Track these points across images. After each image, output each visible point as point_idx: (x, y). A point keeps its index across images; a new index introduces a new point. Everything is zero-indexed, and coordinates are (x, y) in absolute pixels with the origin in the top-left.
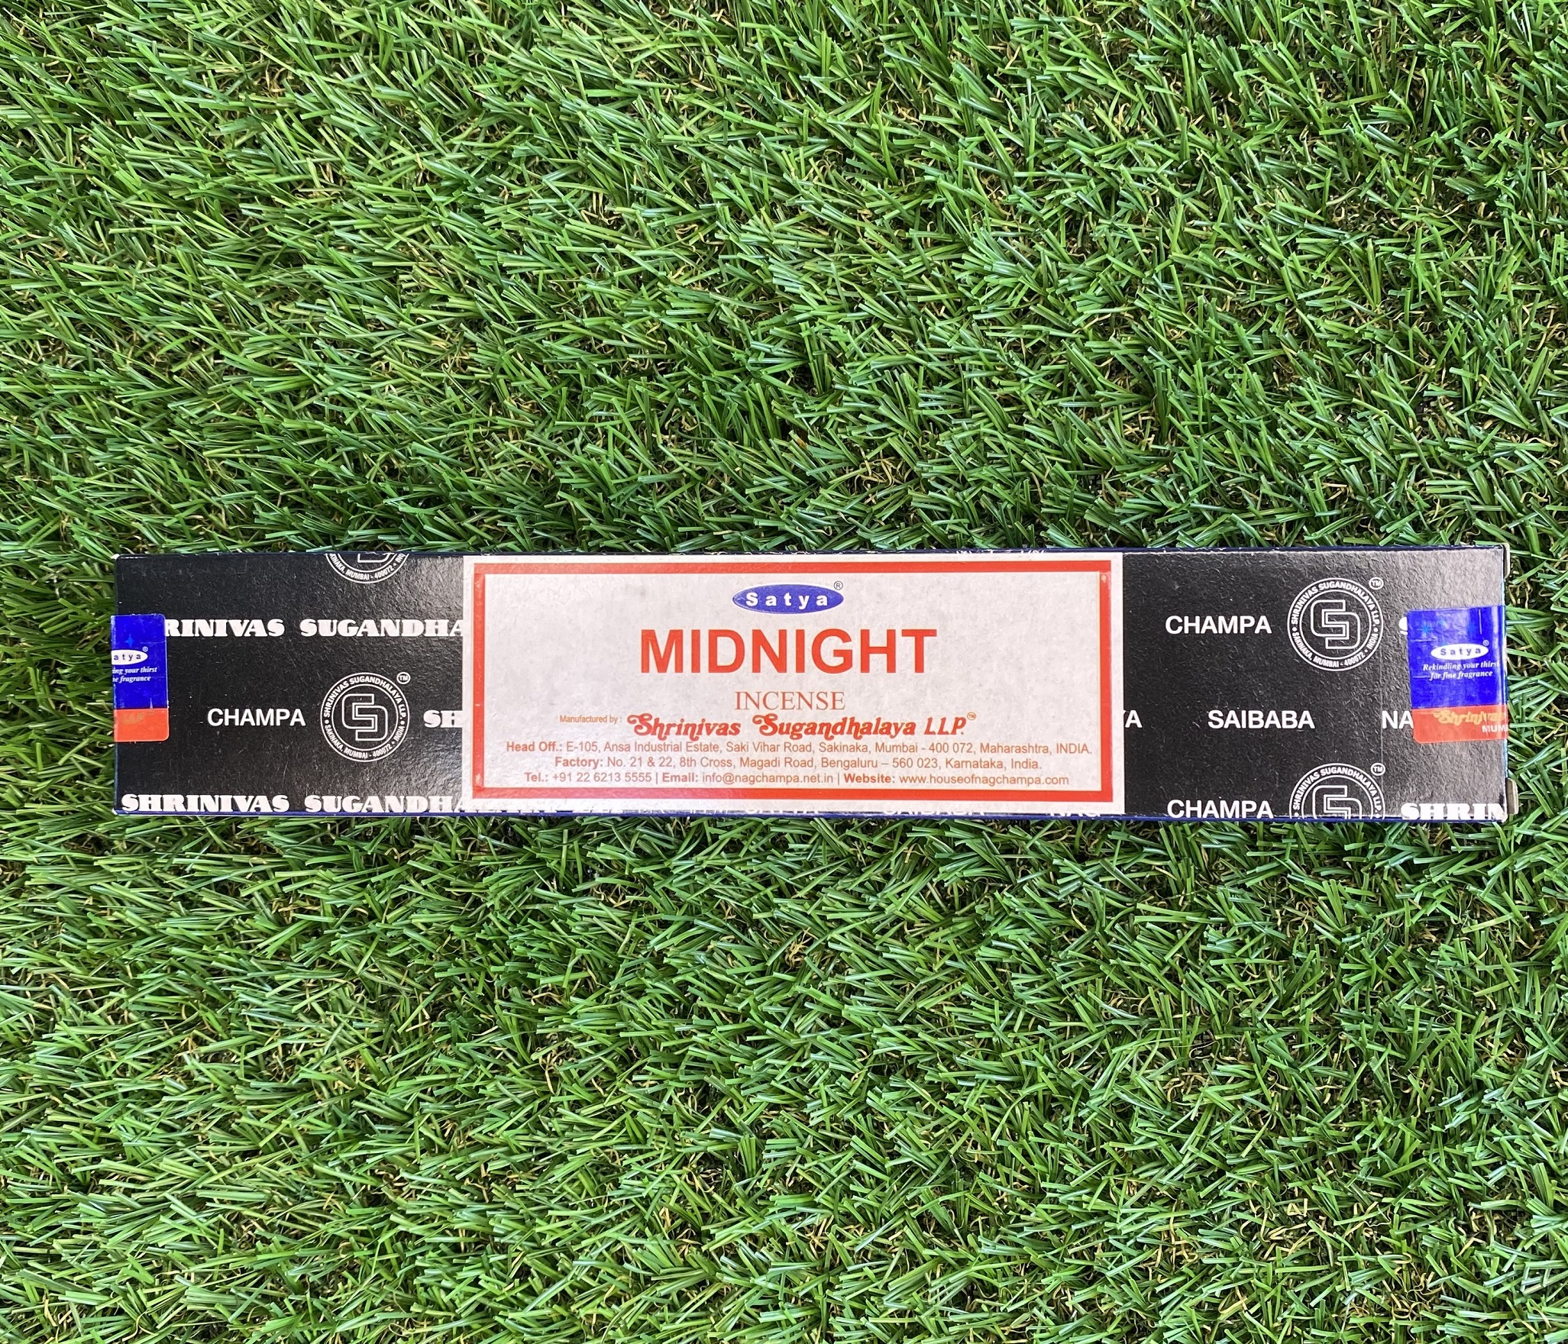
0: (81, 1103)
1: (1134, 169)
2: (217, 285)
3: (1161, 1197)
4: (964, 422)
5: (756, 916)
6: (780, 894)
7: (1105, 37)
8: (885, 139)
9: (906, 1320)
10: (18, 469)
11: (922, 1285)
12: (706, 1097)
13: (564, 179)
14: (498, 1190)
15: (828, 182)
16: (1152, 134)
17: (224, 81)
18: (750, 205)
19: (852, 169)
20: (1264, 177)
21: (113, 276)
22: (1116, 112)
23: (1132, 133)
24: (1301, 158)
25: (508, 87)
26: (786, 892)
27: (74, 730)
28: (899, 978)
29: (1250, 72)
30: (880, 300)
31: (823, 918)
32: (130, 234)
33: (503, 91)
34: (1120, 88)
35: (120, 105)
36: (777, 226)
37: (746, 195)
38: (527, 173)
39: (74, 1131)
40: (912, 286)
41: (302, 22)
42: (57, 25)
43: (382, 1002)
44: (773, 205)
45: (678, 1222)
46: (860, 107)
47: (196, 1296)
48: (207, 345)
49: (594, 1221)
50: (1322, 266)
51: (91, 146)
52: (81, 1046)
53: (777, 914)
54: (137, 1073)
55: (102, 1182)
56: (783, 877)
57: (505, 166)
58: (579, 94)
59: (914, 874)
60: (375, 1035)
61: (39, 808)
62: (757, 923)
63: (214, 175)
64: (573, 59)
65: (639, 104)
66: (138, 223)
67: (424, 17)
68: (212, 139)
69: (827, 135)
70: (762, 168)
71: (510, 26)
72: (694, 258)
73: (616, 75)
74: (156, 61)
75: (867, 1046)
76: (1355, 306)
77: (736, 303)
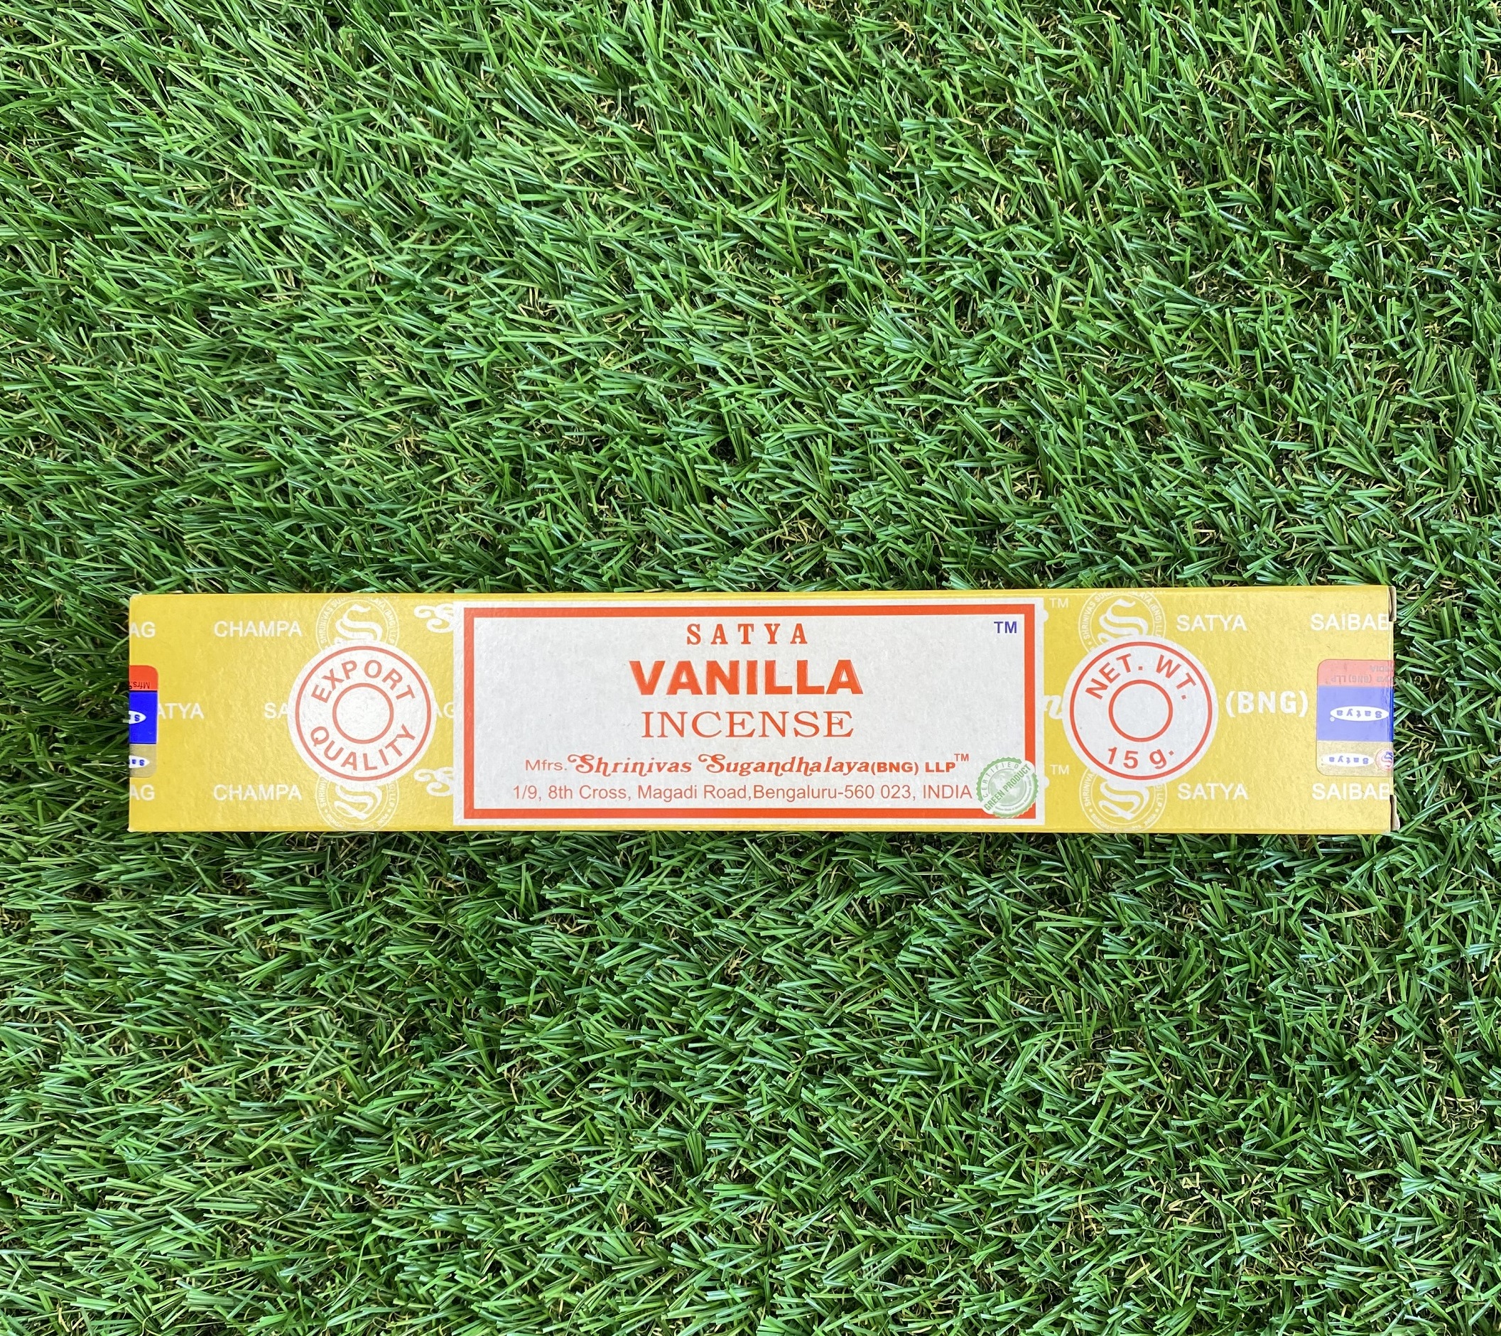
0: (85, 1127)
1: (1015, 253)
2: (191, 381)
3: (1070, 1176)
4: (870, 484)
5: (696, 934)
6: (718, 915)
7: (985, 135)
8: (791, 232)
9: (843, 1296)
10: (14, 554)
11: (856, 1263)
12: (659, 1101)
13: (503, 276)
14: (469, 1192)
15: (742, 272)
16: (1030, 221)
17: (192, 197)
18: (670, 295)
19: (762, 260)
20: (1132, 256)
21: (97, 377)
22: (998, 202)
23: (1013, 221)
24: (1165, 238)
25: (450, 196)
26: (723, 912)
27: (72, 788)
28: (829, 986)
29: (1116, 162)
30: (791, 377)
31: (757, 935)
32: (112, 338)
33: (446, 199)
34: (1000, 179)
35: (99, 221)
36: (695, 312)
37: (667, 286)
38: (469, 272)
39: (81, 1153)
40: (821, 363)
41: (262, 141)
42: (41, 150)
43: (359, 1026)
44: (693, 294)
45: (634, 1216)
46: (769, 203)
47: (196, 1298)
48: (184, 436)
49: (557, 1217)
50: (1187, 333)
51: (72, 257)
52: (85, 1075)
53: (715, 932)
54: (137, 1098)
55: (108, 1198)
56: (721, 900)
57: (450, 268)
58: (514, 199)
59: (839, 893)
60: (354, 1057)
61: (42, 861)
62: (698, 941)
63: (186, 283)
64: (506, 167)
65: (568, 205)
66: (119, 328)
67: (372, 135)
68: (183, 250)
69: (739, 230)
70: (681, 261)
71: (451, 141)
72: (623, 343)
73: (547, 181)
74: (130, 180)
75: (798, 1048)
76: (1218, 370)
77: (661, 383)
